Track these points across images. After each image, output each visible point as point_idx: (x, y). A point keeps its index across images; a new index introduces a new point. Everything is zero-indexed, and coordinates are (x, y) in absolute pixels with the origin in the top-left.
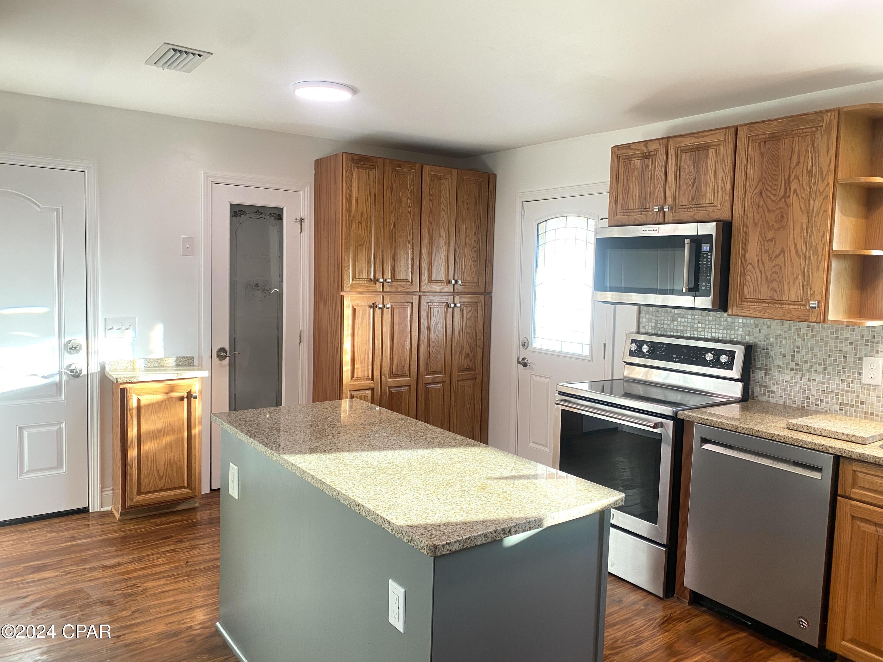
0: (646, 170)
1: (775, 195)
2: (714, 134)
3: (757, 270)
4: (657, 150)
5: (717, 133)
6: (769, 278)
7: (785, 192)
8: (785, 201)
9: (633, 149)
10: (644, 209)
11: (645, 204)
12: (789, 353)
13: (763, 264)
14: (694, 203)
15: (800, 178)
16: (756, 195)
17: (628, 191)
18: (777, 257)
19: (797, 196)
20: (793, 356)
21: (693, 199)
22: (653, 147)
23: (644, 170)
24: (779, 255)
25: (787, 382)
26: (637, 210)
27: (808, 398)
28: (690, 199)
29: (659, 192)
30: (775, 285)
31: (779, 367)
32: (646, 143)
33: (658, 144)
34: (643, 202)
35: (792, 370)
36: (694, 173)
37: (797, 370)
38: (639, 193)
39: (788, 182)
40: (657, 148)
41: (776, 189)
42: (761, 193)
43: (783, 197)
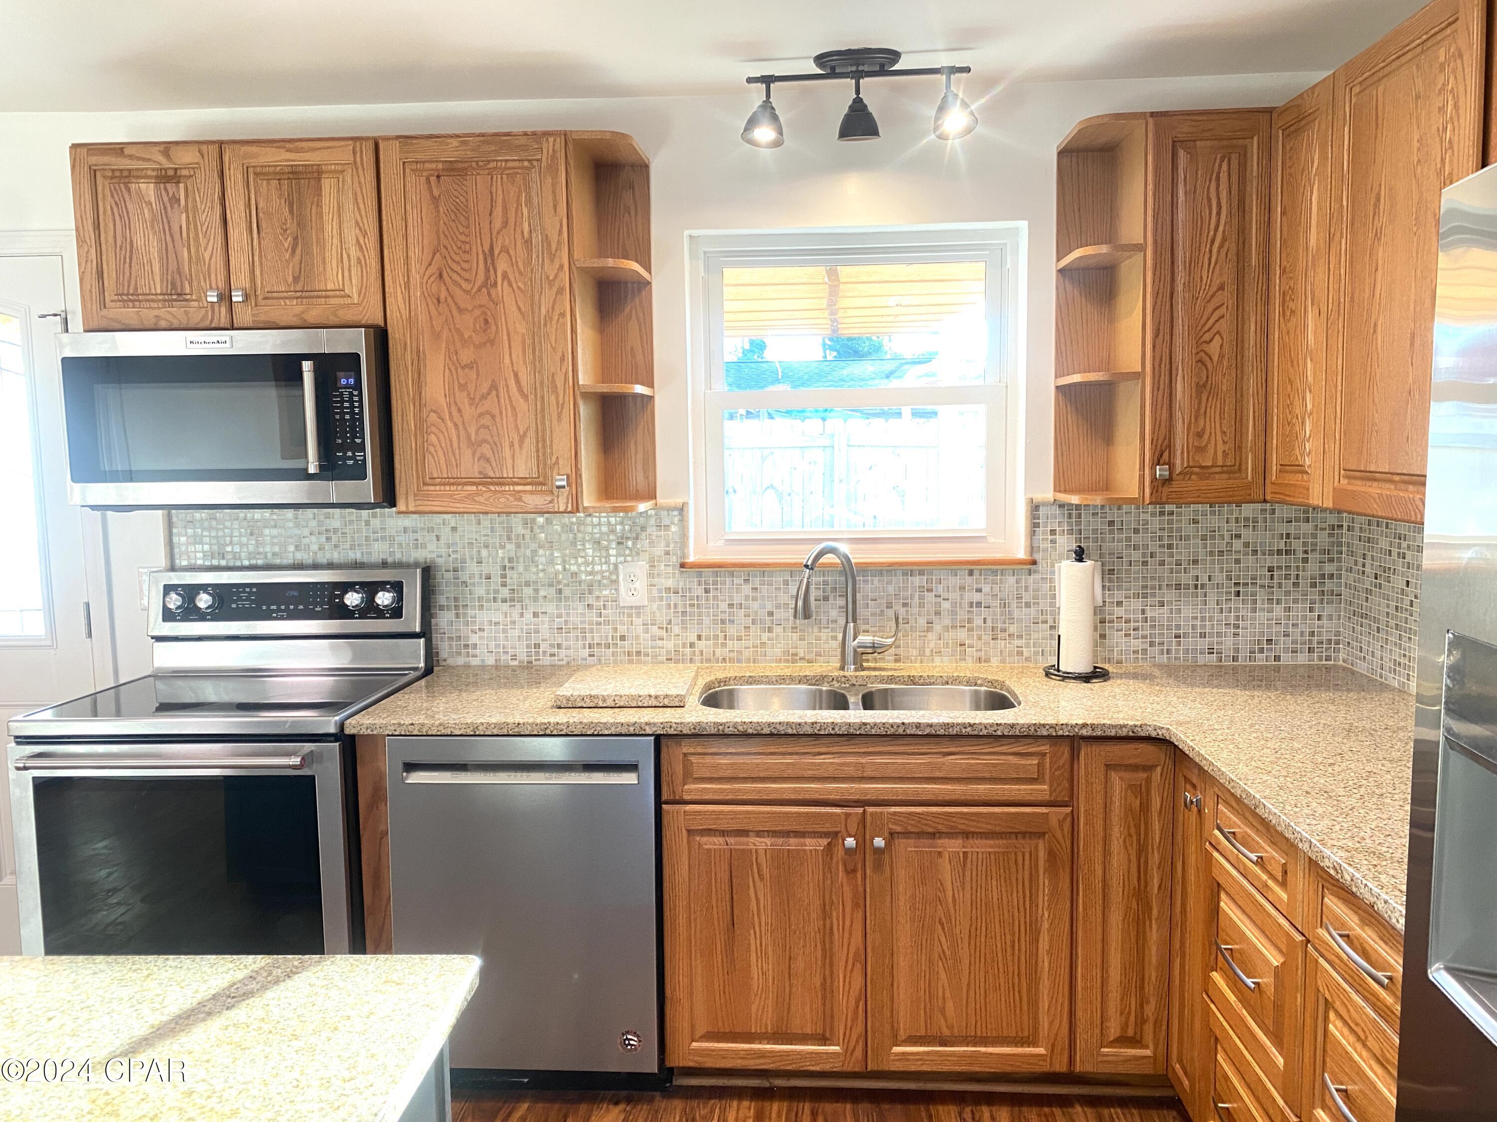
0: (172, 208)
1: (467, 280)
2: (328, 148)
3: (450, 424)
4: (194, 168)
5: (334, 147)
6: (473, 437)
7: (487, 278)
8: (489, 294)
9: (131, 157)
10: (179, 294)
11: (179, 284)
12: (496, 572)
13: (459, 410)
14: (298, 288)
15: (512, 252)
16: (432, 279)
17: (131, 251)
18: (484, 397)
19: (510, 284)
20: (504, 576)
21: (296, 279)
22: (187, 157)
23: (169, 209)
24: (488, 394)
25: (497, 624)
26: (161, 297)
27: (537, 646)
28: (290, 279)
29: (213, 259)
30: (486, 449)
31: (480, 599)
32: (167, 147)
33: (198, 155)
34: (173, 278)
35: (504, 601)
36: (291, 226)
37: (512, 600)
38: (161, 259)
39: (490, 256)
40: (197, 161)
41: (470, 269)
42: (441, 275)
43: (485, 284)
